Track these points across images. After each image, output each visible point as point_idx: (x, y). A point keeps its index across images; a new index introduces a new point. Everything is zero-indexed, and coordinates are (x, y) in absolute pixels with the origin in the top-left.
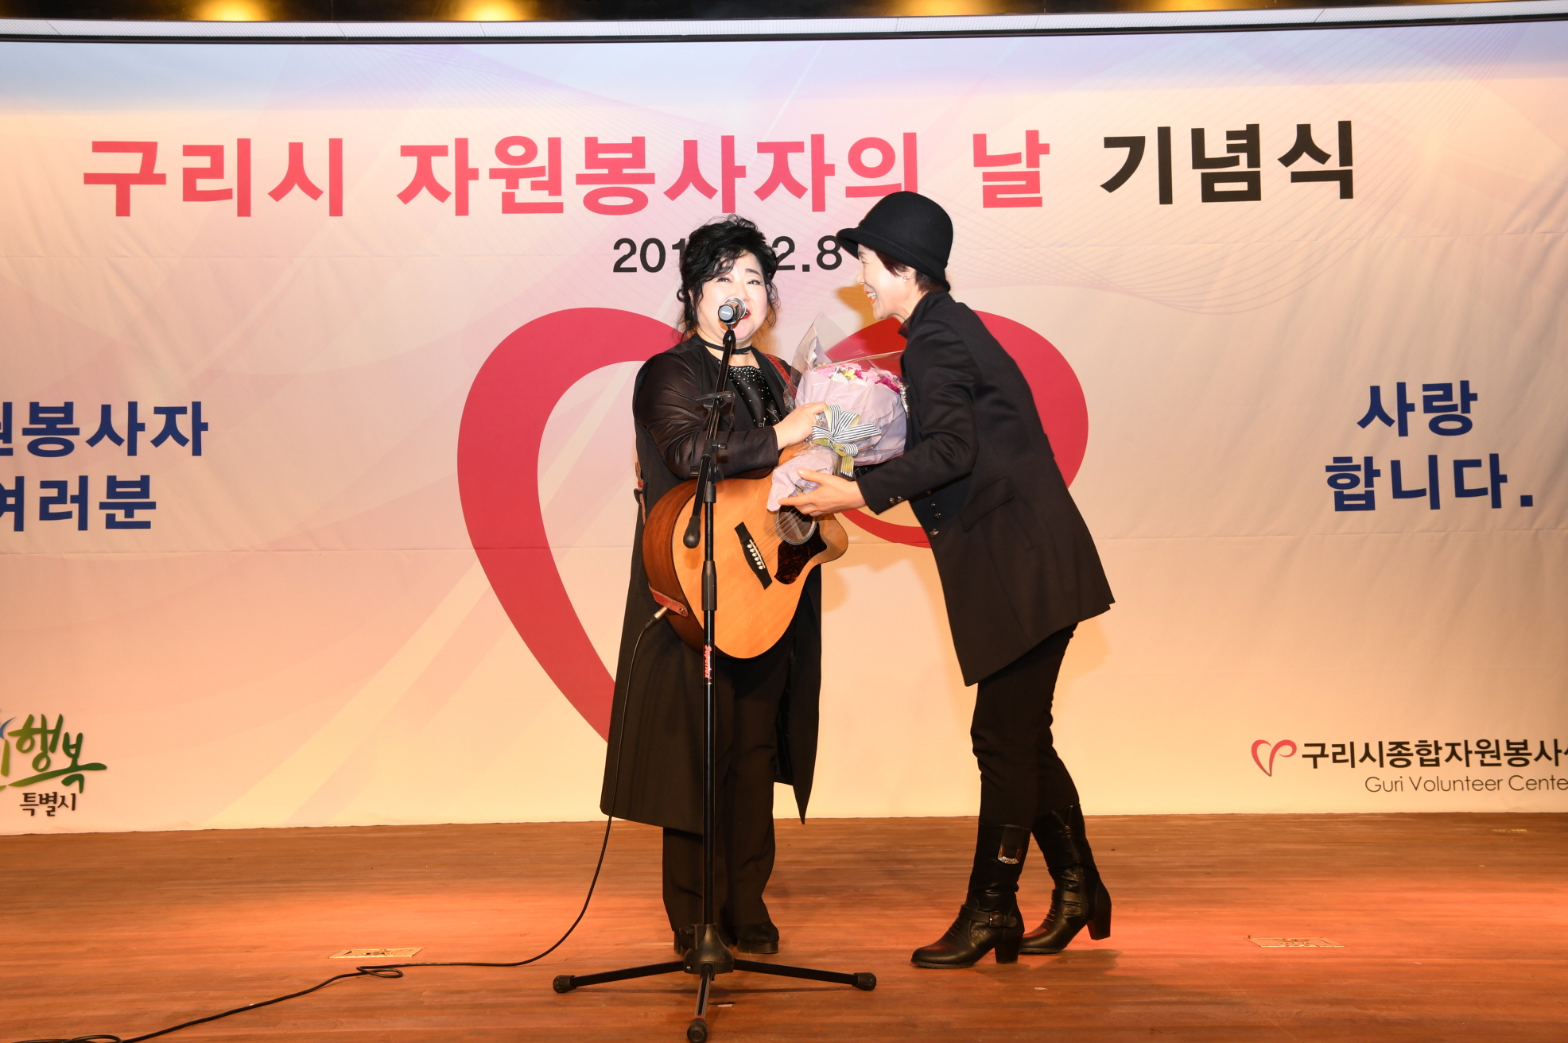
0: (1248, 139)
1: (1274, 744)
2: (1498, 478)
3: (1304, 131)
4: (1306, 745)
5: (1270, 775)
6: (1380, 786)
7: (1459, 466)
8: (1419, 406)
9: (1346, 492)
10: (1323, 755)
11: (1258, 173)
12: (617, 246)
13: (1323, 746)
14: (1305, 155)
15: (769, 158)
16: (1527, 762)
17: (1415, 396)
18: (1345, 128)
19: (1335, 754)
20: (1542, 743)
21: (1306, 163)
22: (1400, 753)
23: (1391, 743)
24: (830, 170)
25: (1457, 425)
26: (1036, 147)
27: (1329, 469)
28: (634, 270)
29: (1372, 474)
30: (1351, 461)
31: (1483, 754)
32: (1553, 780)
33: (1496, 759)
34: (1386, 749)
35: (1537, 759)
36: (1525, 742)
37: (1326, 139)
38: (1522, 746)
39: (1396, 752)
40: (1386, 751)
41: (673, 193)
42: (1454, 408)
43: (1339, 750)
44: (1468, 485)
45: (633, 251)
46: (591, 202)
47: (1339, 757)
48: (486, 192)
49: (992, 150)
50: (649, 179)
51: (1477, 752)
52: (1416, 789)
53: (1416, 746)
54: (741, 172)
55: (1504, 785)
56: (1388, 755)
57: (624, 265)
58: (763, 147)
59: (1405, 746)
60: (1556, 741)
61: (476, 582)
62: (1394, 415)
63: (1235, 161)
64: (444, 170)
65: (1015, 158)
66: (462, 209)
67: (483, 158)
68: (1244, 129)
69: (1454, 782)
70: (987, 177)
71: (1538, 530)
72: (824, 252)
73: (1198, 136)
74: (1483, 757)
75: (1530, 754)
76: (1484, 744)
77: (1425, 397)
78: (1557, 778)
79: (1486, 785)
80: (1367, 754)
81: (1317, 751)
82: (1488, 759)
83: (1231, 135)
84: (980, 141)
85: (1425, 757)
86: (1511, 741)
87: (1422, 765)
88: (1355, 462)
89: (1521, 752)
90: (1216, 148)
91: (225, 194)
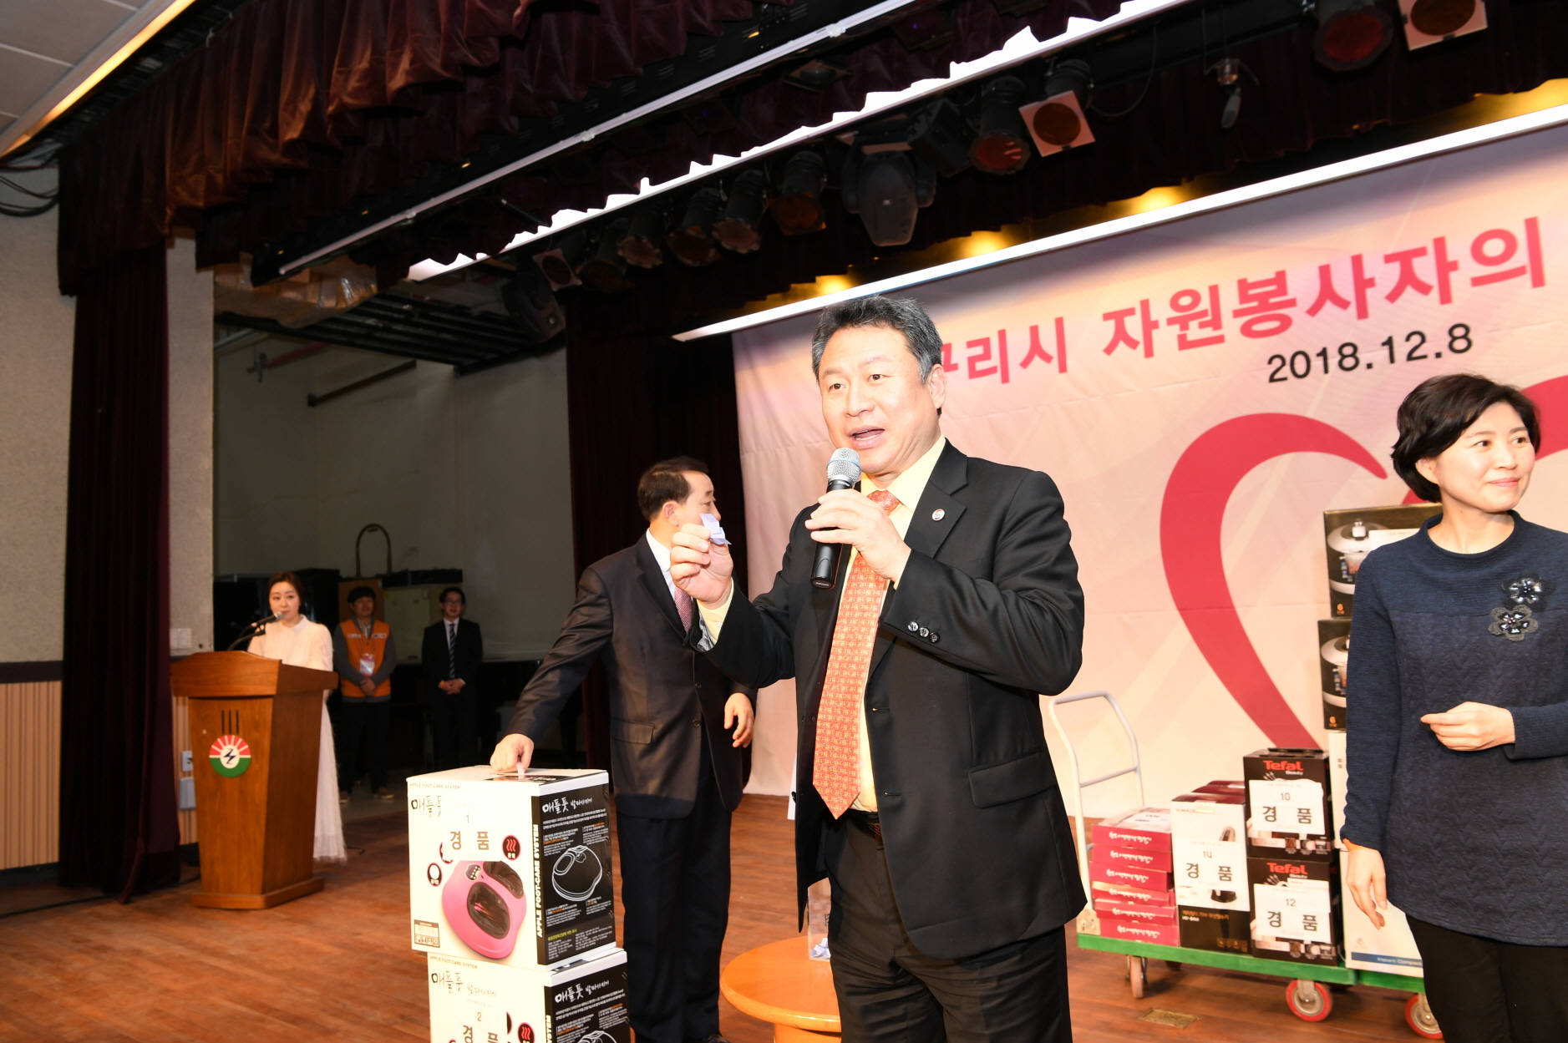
12: (1270, 362)
15: (1395, 267)
28: (1285, 379)
41: (1313, 311)
45: (1284, 364)
46: (1247, 330)
48: (1165, 337)
50: (1292, 303)
54: (1371, 283)
57: (1277, 376)
58: (1389, 259)
61: (1179, 636)
64: (1134, 326)
66: (1149, 352)
67: (1161, 311)
91: (992, 370)
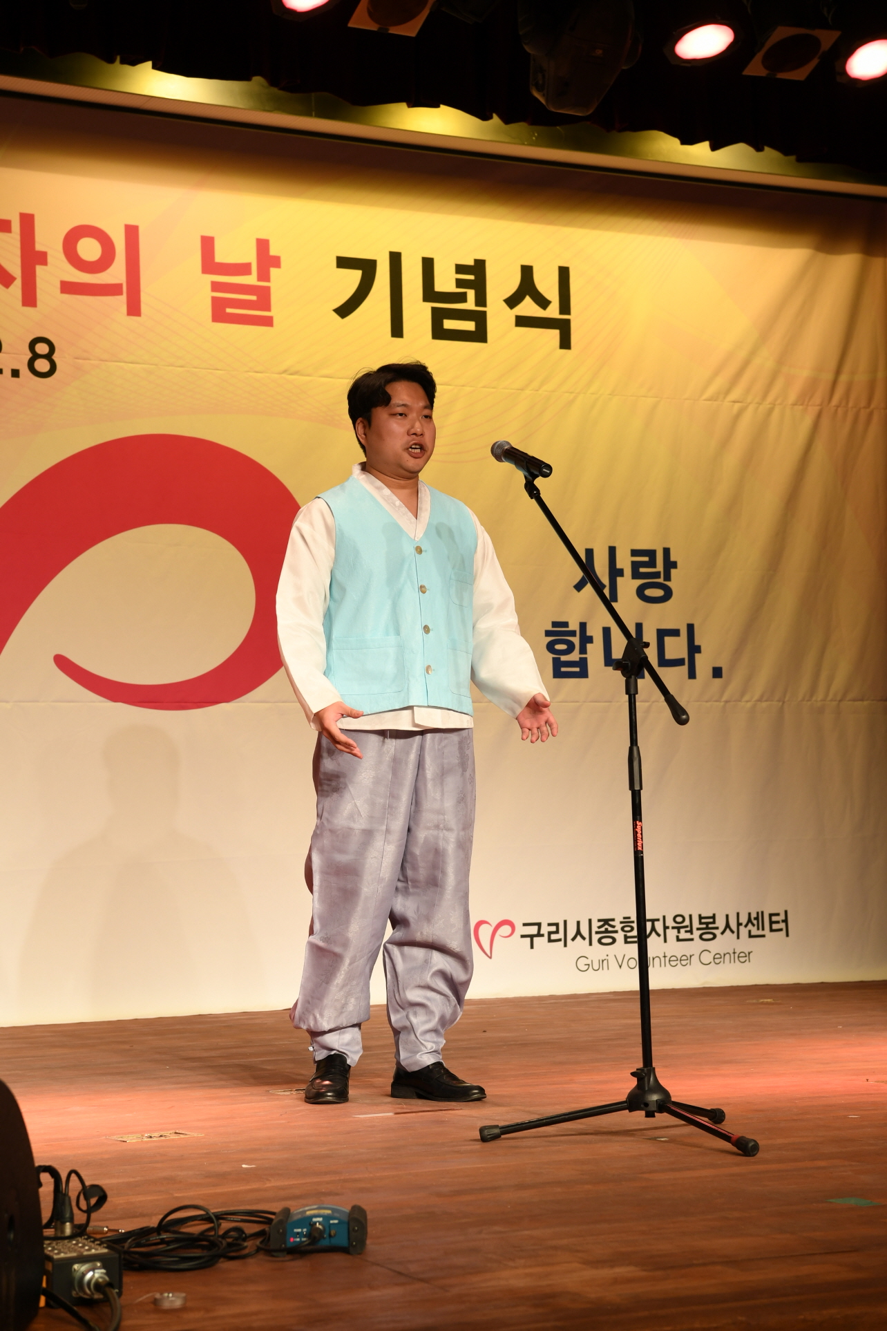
0: (474, 275)
1: (494, 924)
2: (694, 649)
3: (527, 272)
4: (525, 925)
5: (490, 958)
6: (589, 965)
7: (662, 634)
8: (628, 572)
9: (564, 658)
10: (539, 935)
11: (485, 313)
13: (539, 925)
14: (528, 299)
16: (715, 936)
17: (624, 561)
18: (564, 273)
19: (550, 933)
20: (727, 916)
21: (528, 307)
22: (607, 931)
23: (599, 921)
24: (42, 258)
25: (659, 593)
26: (267, 260)
27: (548, 633)
29: (586, 640)
30: (567, 626)
31: (678, 929)
32: (734, 953)
33: (689, 934)
34: (595, 925)
35: (722, 933)
36: (714, 917)
37: (547, 284)
38: (711, 920)
39: (603, 929)
40: (595, 929)
42: (657, 575)
43: (553, 929)
44: (669, 655)
47: (553, 937)
49: (221, 257)
51: (673, 928)
52: (620, 967)
53: (621, 923)
55: (695, 959)
56: (597, 933)
59: (611, 923)
60: (738, 914)
62: (605, 580)
63: (462, 298)
65: (244, 269)
68: (471, 263)
69: (653, 959)
70: (216, 286)
71: (726, 702)
72: (35, 356)
73: (428, 264)
74: (679, 932)
75: (717, 928)
76: (680, 919)
77: (633, 563)
78: (738, 951)
79: (681, 960)
80: (578, 933)
81: (534, 930)
82: (683, 935)
83: (460, 269)
84: (208, 244)
85: (629, 934)
86: (703, 916)
87: (626, 942)
88: (571, 628)
89: (710, 926)
90: (445, 282)
